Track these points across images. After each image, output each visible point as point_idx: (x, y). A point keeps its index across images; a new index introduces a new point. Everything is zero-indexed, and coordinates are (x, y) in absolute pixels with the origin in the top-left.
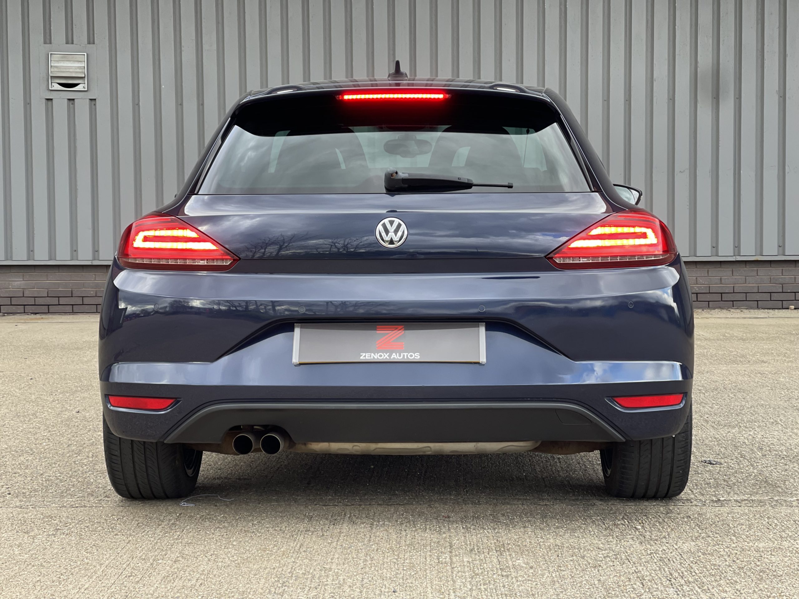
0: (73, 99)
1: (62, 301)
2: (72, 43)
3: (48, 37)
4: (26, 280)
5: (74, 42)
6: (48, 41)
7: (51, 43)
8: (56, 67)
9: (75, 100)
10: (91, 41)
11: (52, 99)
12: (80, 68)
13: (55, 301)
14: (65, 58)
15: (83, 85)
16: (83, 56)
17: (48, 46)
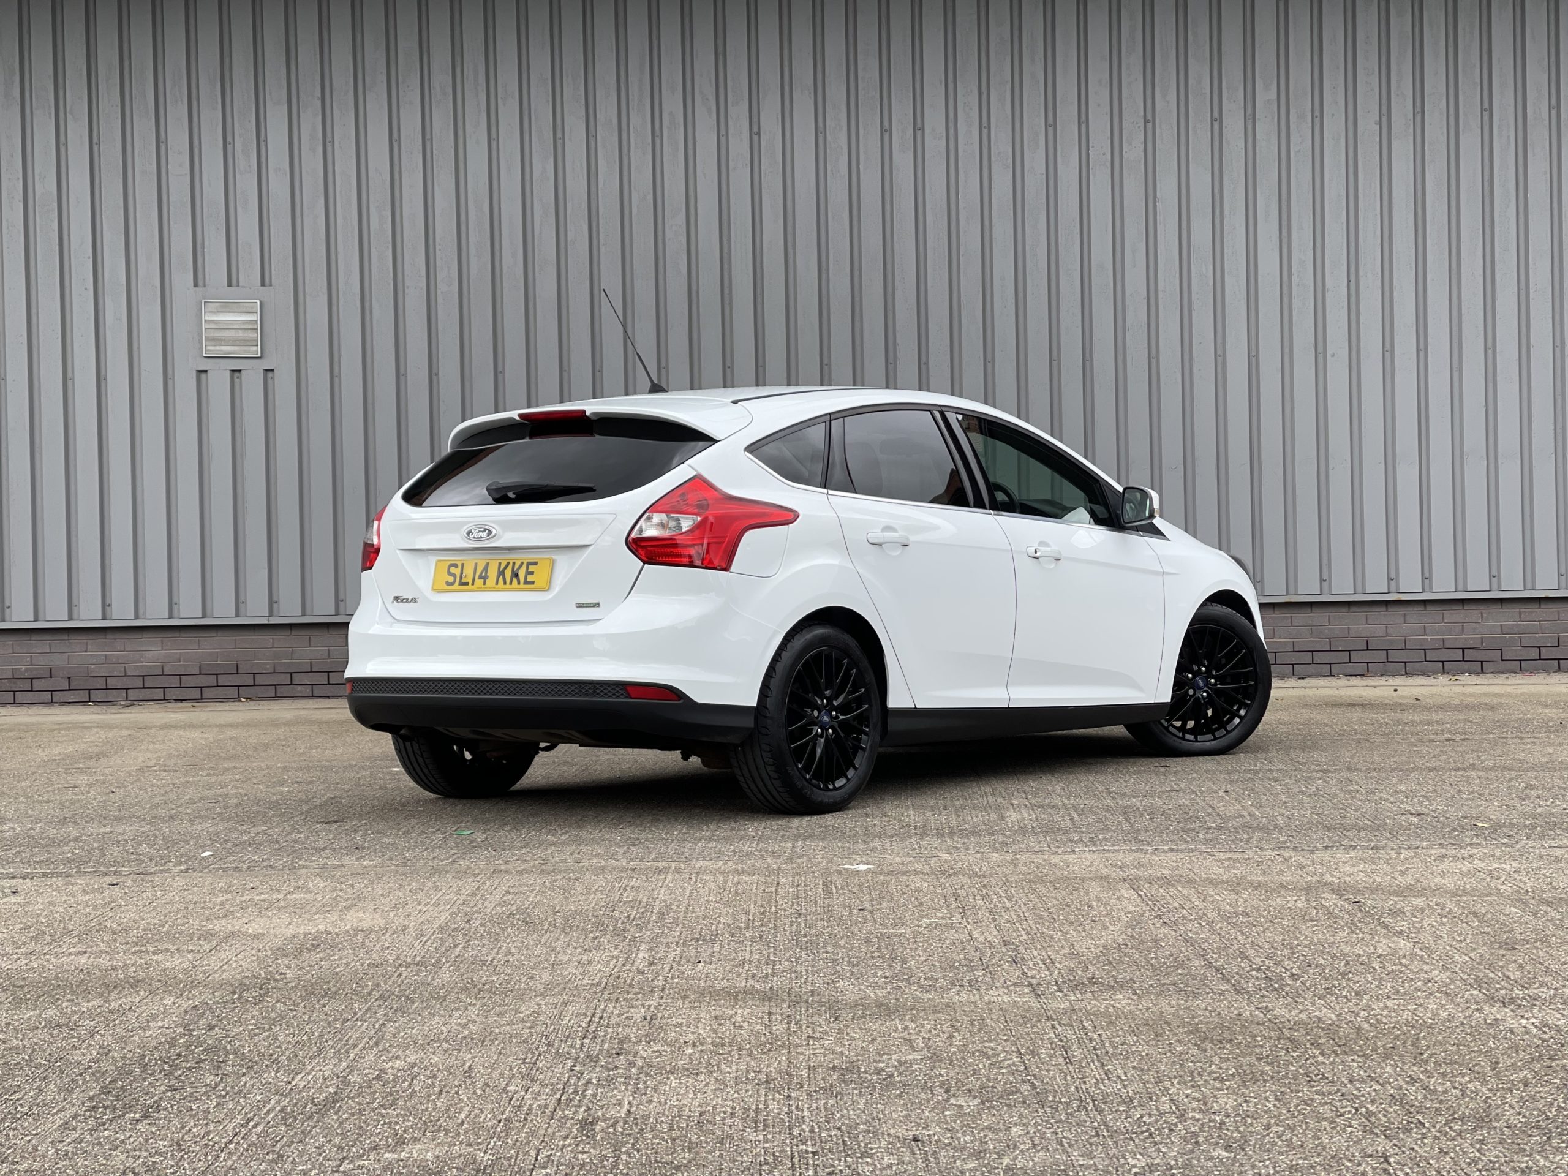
0: (239, 371)
1: (223, 680)
2: (238, 286)
3: (200, 276)
4: (167, 648)
5: (241, 284)
6: (200, 283)
7: (205, 286)
8: (213, 322)
9: (242, 371)
10: (266, 281)
11: (206, 371)
12: (249, 322)
13: (212, 680)
14: (226, 308)
15: (255, 349)
16: (255, 304)
17: (200, 289)
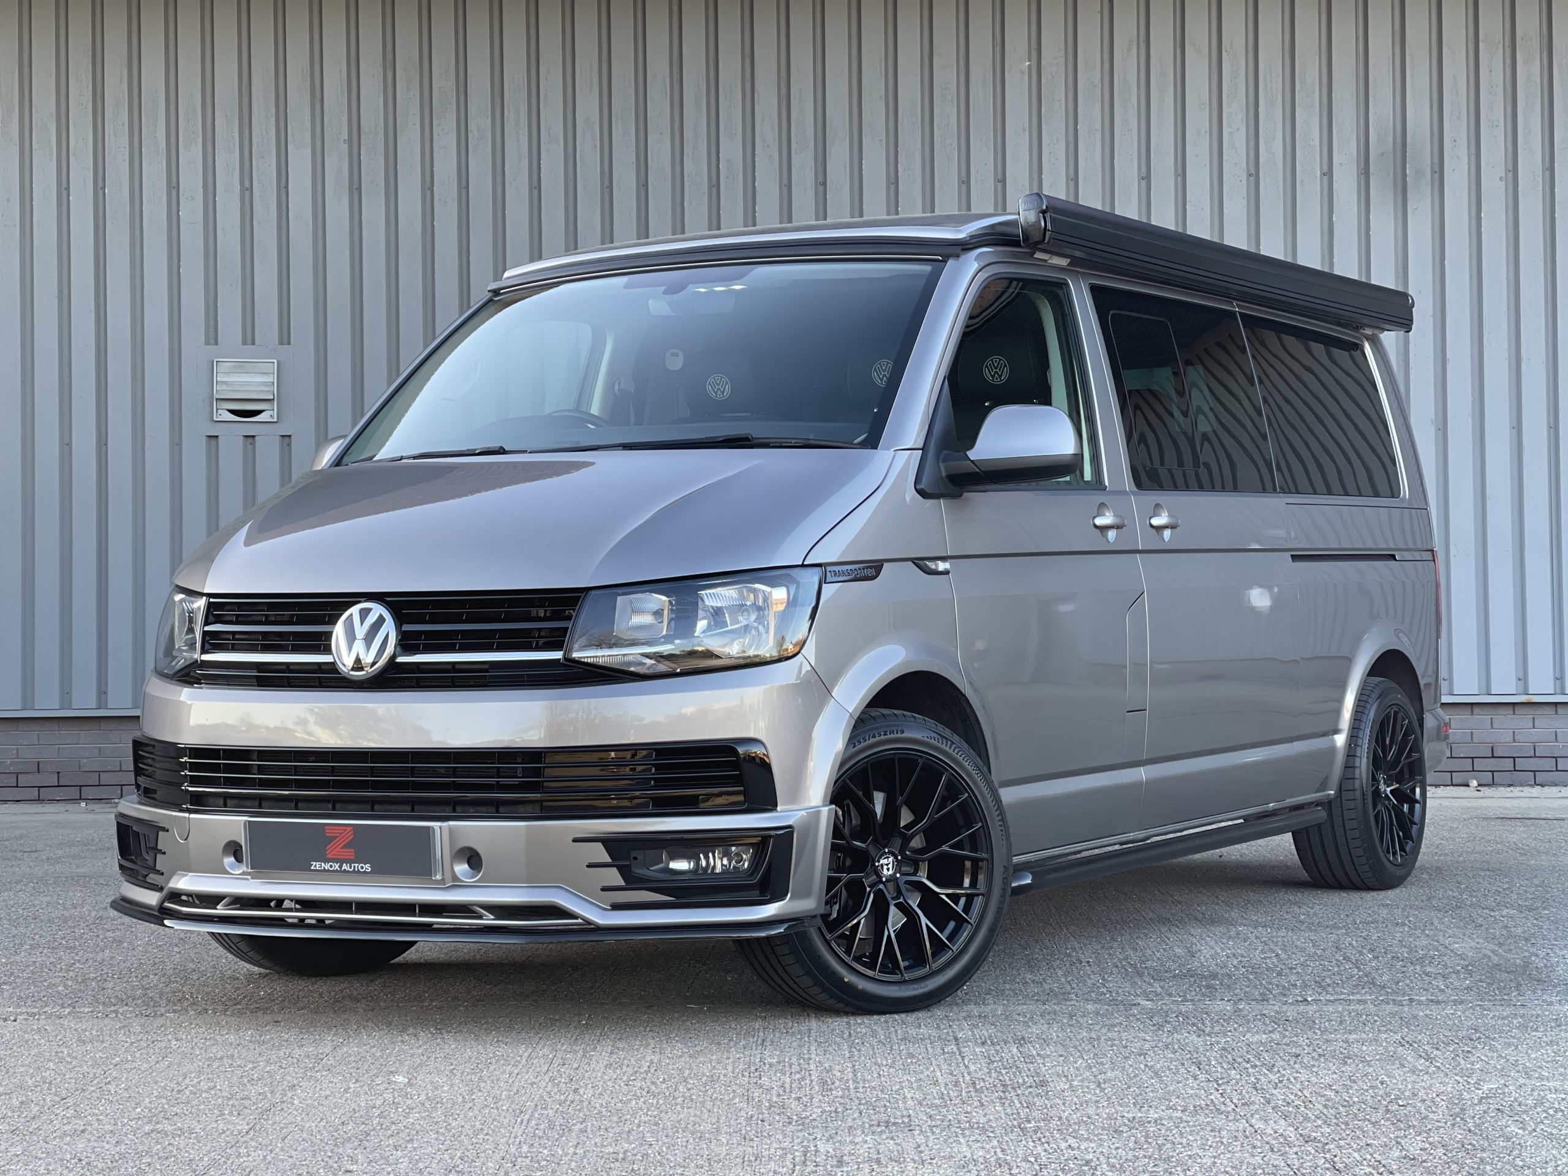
0: (253, 437)
2: (253, 344)
3: (212, 334)
5: (257, 342)
6: (212, 341)
7: (216, 343)
8: (225, 383)
9: (257, 438)
10: (285, 338)
11: (217, 437)
12: (263, 383)
14: (240, 368)
15: (271, 413)
16: (271, 364)
17: (212, 347)
